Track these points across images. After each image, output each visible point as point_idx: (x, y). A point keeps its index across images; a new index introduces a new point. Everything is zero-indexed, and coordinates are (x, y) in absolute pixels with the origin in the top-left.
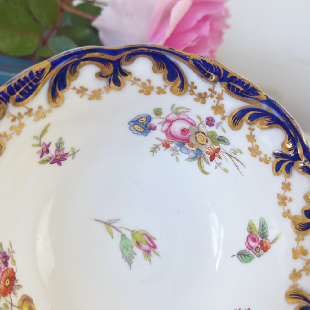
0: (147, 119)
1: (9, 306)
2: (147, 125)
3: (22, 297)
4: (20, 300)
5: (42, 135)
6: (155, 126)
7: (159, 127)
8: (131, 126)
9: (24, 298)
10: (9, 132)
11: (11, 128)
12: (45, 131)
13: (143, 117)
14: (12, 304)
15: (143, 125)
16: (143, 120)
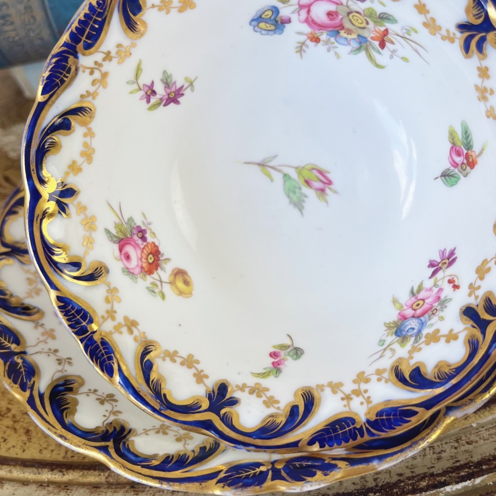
0: (273, 11)
1: (159, 283)
2: (277, 19)
3: (173, 271)
4: (171, 275)
5: (137, 76)
6: (288, 18)
7: (294, 17)
8: (254, 26)
9: (175, 272)
10: (92, 89)
11: (94, 83)
12: (138, 71)
13: (265, 11)
14: (161, 281)
15: (271, 20)
16: (268, 15)
